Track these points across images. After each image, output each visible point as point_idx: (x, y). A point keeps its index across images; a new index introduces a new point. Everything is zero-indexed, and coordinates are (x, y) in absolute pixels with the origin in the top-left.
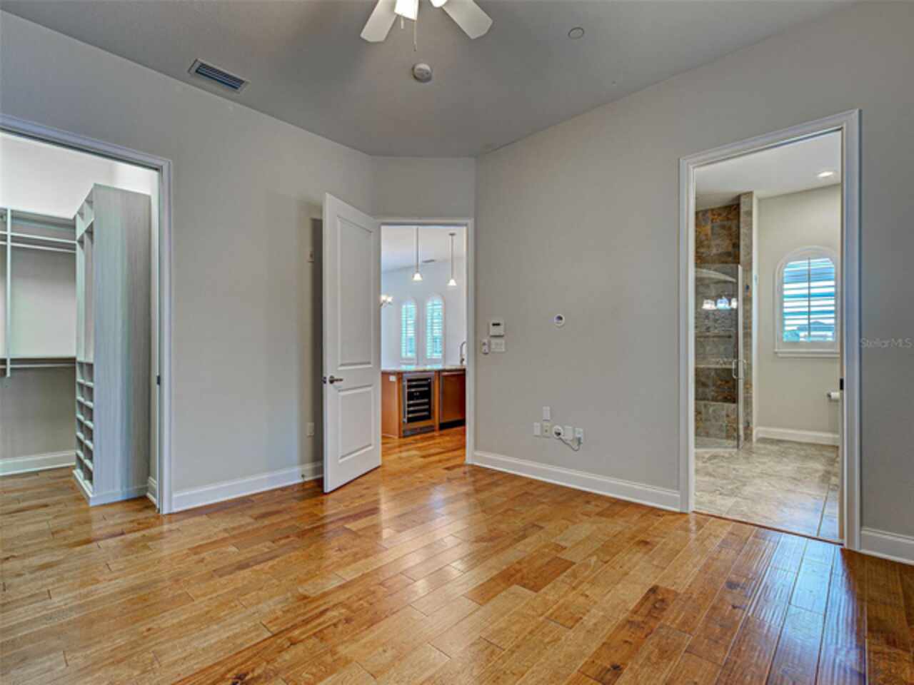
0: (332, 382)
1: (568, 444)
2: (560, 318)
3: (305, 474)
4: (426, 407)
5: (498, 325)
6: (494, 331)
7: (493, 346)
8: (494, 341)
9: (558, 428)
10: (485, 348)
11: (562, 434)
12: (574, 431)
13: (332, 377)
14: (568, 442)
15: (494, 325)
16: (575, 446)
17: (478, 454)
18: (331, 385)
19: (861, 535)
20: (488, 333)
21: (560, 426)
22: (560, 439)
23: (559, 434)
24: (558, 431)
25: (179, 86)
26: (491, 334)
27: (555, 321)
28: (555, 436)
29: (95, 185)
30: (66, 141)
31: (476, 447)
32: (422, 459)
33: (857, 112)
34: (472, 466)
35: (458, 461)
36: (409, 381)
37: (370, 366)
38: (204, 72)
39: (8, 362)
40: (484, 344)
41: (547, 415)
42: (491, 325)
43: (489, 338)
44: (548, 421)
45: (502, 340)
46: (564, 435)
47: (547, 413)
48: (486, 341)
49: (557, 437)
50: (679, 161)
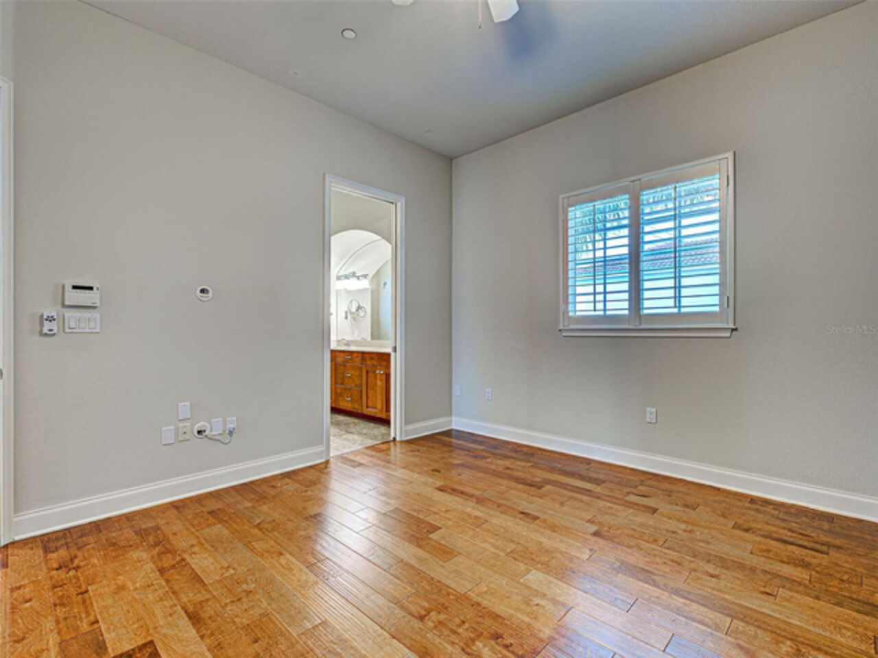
1: (216, 440)
2: (204, 291)
5: (89, 288)
6: (74, 297)
7: (71, 324)
9: (201, 424)
10: (51, 326)
11: (207, 430)
12: (225, 422)
14: (216, 437)
15: (76, 288)
16: (228, 440)
19: (405, 430)
21: (206, 420)
22: (205, 436)
23: (201, 432)
24: (201, 429)
28: (197, 436)
40: (51, 319)
41: (186, 413)
42: (68, 288)
43: (59, 307)
44: (189, 419)
45: (96, 315)
46: (211, 431)
47: (184, 408)
48: (54, 314)
49: (200, 436)
50: (324, 175)
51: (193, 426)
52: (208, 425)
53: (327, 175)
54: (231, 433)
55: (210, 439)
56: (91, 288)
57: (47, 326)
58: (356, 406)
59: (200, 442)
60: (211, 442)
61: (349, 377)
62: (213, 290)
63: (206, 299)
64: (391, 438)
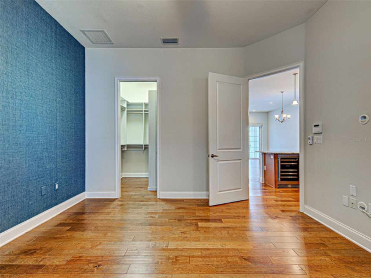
0: (212, 157)
4: (296, 174)
5: (318, 126)
6: (315, 130)
8: (316, 136)
10: (310, 141)
11: (366, 209)
13: (212, 154)
15: (315, 126)
17: (307, 207)
18: (213, 159)
20: (312, 132)
23: (363, 208)
25: (161, 50)
26: (313, 132)
27: (360, 120)
29: (149, 91)
30: (137, 80)
31: (306, 203)
32: (274, 202)
34: (302, 213)
35: (293, 208)
36: (281, 159)
37: (240, 150)
38: (166, 41)
39: (143, 146)
40: (309, 139)
41: (354, 192)
42: (313, 127)
44: (354, 196)
45: (321, 136)
48: (311, 137)
51: (357, 201)
52: (366, 206)
55: (368, 216)
59: (362, 214)
62: (368, 116)
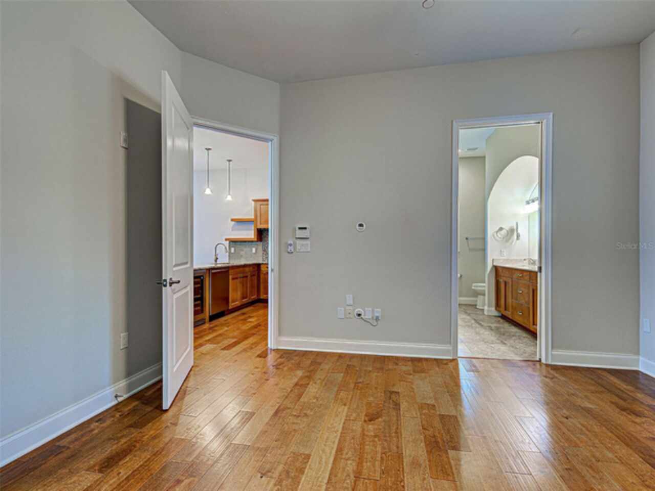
0: (171, 284)
1: (368, 322)
2: (361, 225)
3: (119, 394)
6: (300, 234)
7: (298, 247)
8: (298, 242)
9: (359, 310)
10: (291, 248)
11: (363, 314)
12: (373, 311)
13: (171, 279)
14: (368, 320)
15: (300, 228)
16: (375, 323)
18: (170, 288)
19: (552, 354)
20: (294, 236)
21: (361, 308)
22: (362, 318)
23: (359, 315)
24: (359, 313)
26: (297, 236)
27: (358, 227)
28: (357, 317)
31: (280, 332)
33: (551, 114)
37: (189, 265)
40: (290, 245)
41: (350, 302)
42: (297, 229)
43: (294, 239)
44: (351, 305)
45: (308, 242)
46: (365, 315)
47: (349, 299)
48: (292, 243)
49: (359, 318)
50: (452, 122)
51: (354, 310)
52: (363, 312)
53: (454, 122)
54: (377, 319)
55: (365, 321)
56: (305, 228)
57: (290, 248)
58: (526, 321)
59: (359, 321)
60: (366, 323)
61: (521, 293)
62: (366, 225)
63: (362, 230)
64: (538, 359)
